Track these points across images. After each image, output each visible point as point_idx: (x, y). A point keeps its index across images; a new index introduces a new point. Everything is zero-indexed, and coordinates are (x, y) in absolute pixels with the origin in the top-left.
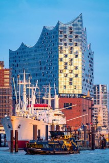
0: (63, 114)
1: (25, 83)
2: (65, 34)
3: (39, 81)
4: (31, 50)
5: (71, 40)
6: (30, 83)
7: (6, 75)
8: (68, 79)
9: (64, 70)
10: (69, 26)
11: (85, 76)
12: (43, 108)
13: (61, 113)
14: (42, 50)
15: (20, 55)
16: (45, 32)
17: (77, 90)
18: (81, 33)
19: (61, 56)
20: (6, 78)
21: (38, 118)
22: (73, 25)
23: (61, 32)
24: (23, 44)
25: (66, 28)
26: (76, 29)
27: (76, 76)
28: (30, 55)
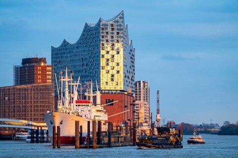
0: (105, 110)
1: (67, 79)
2: (106, 31)
3: (81, 78)
4: (73, 47)
5: (112, 37)
6: (72, 79)
7: (49, 71)
8: (109, 75)
9: (106, 67)
10: (111, 22)
11: (126, 72)
12: (85, 104)
13: (103, 109)
14: (84, 47)
15: (62, 51)
16: (87, 29)
17: (119, 87)
18: (122, 29)
19: (103, 52)
20: (48, 75)
21: (80, 114)
22: (115, 22)
23: (103, 29)
24: (65, 41)
25: (107, 25)
26: (118, 26)
27: (118, 72)
28: (72, 52)
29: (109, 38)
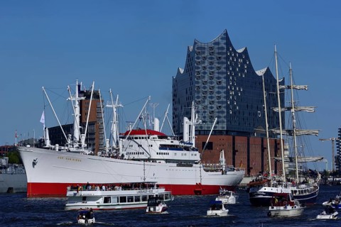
2: (203, 56)
5: (211, 63)
8: (208, 112)
9: (203, 101)
10: (209, 45)
17: (220, 125)
22: (215, 44)
27: (219, 107)
29: (206, 64)
